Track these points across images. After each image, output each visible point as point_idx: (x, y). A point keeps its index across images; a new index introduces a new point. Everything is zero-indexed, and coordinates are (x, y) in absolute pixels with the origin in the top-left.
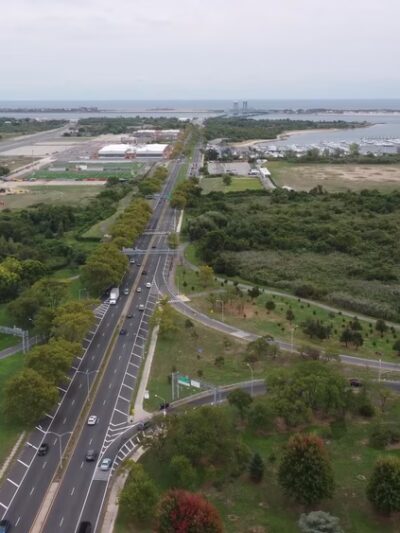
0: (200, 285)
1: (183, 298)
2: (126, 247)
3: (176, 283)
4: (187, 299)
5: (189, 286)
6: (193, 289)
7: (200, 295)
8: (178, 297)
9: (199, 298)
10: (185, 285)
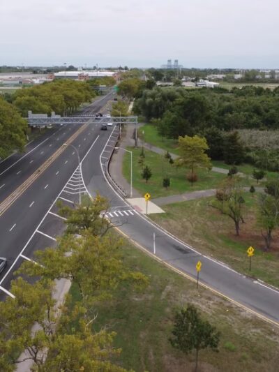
0: (182, 178)
1: (145, 206)
2: (34, 112)
3: (126, 172)
4: (155, 209)
5: (157, 180)
6: (166, 183)
7: (185, 198)
8: (133, 202)
9: (184, 206)
10: (147, 175)
